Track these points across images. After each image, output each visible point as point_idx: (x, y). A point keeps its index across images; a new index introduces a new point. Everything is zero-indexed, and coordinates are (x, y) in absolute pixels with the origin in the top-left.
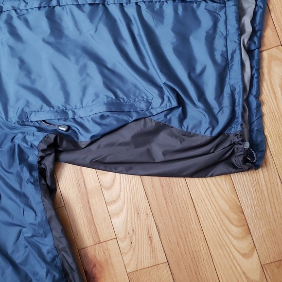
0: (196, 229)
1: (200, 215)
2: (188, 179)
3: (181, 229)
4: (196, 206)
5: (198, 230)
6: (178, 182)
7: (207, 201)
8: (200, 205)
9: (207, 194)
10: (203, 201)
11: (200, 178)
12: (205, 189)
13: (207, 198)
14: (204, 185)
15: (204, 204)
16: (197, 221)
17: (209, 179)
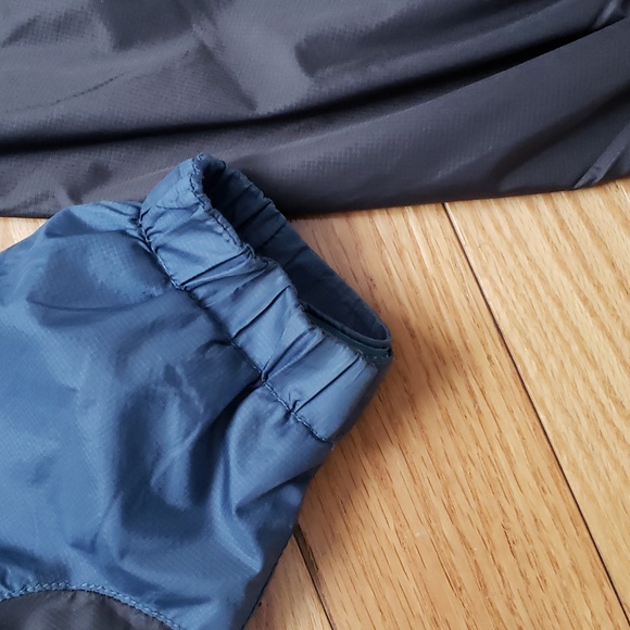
0: (546, 516)
1: (557, 424)
2: (461, 213)
3: (447, 527)
4: (531, 370)
5: (556, 516)
6: (405, 239)
7: (595, 339)
8: (551, 363)
9: (589, 289)
10: (568, 336)
11: (540, 201)
12: (573, 263)
13: (593, 314)
14: (569, 236)
15: (582, 360)
16: (544, 463)
17: (592, 200)
